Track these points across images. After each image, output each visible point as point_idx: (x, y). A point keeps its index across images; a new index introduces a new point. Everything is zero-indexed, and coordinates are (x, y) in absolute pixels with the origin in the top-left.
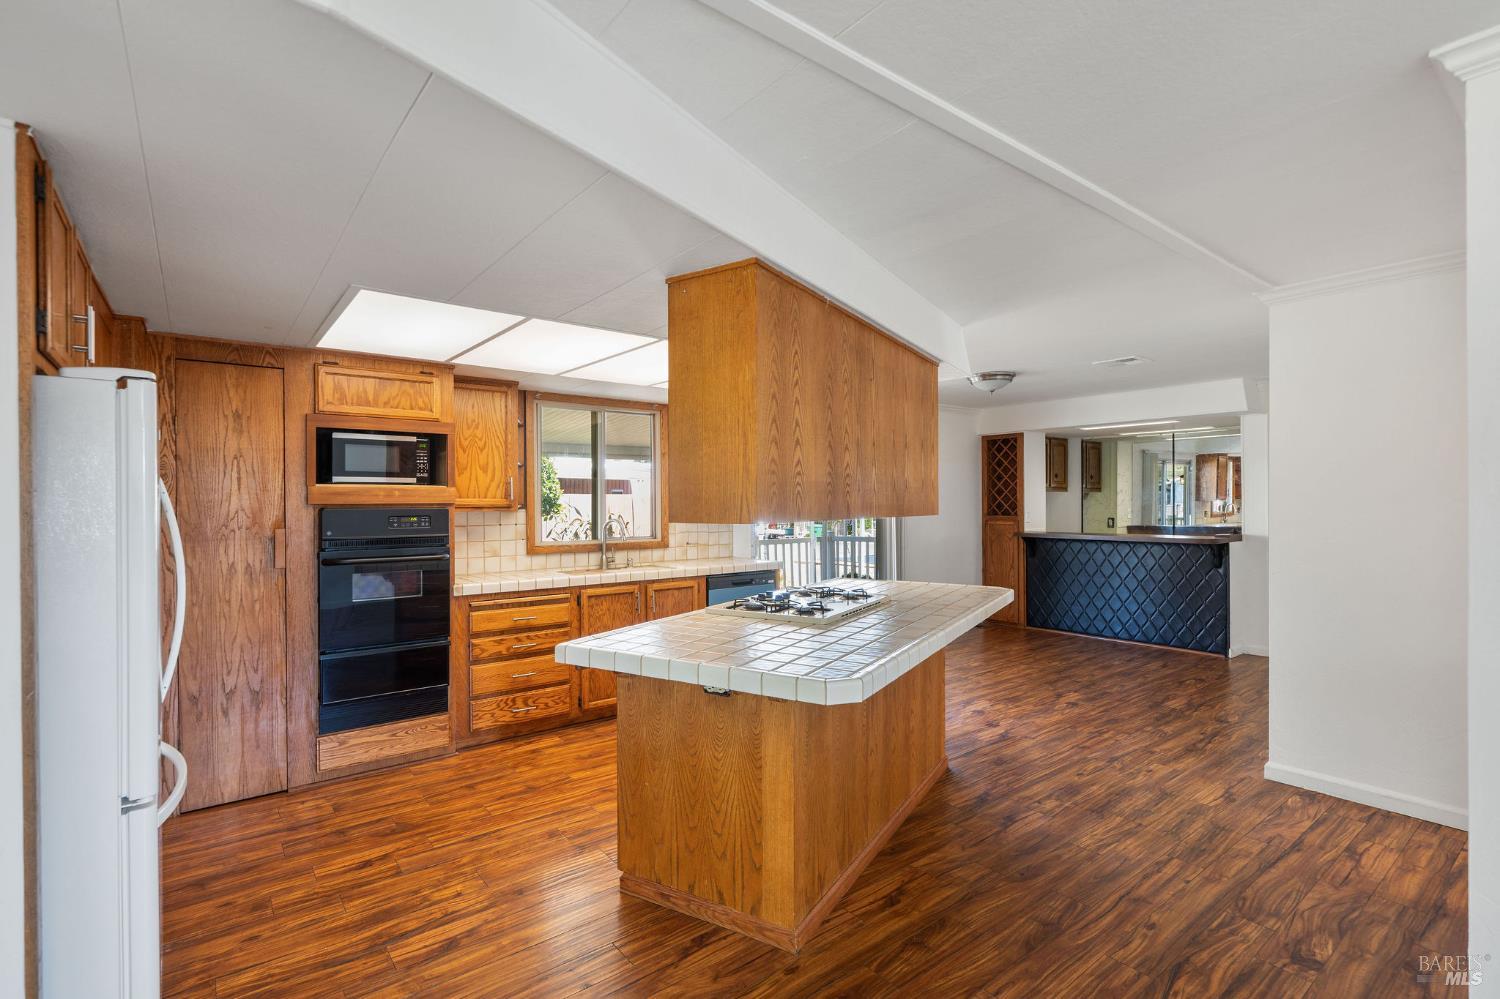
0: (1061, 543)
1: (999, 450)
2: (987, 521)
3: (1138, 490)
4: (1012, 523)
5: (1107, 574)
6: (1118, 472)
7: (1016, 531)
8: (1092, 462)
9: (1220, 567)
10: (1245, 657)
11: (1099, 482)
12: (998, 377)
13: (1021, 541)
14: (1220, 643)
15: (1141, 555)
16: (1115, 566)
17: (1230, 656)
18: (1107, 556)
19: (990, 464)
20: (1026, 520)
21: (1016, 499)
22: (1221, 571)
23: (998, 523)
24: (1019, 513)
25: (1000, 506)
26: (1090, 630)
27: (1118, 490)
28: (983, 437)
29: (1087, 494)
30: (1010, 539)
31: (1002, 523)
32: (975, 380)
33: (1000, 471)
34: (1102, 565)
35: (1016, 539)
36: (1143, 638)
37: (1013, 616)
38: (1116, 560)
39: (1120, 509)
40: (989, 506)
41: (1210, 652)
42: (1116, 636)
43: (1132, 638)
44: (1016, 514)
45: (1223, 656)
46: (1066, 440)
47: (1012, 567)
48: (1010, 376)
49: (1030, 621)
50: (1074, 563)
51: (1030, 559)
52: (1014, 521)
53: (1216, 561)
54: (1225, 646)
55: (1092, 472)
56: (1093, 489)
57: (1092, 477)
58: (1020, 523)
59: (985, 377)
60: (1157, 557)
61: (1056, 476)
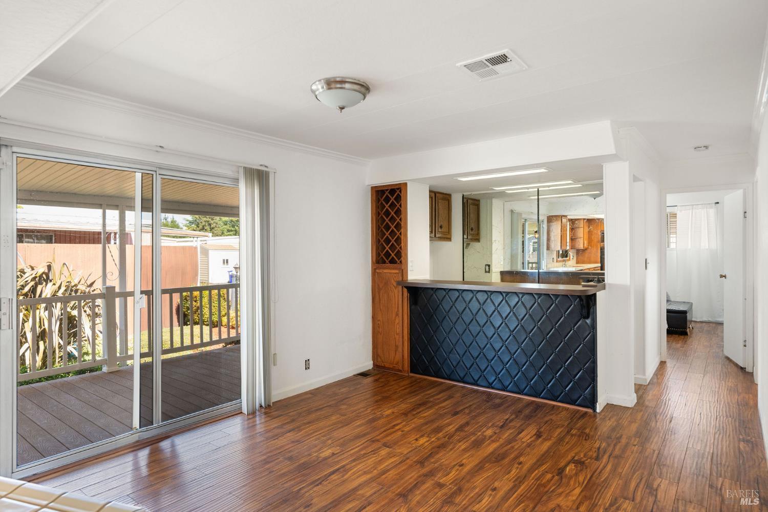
0: (440, 291)
1: (387, 200)
2: (375, 269)
3: (508, 241)
4: (397, 271)
5: (482, 323)
6: (493, 224)
7: (400, 279)
8: (473, 216)
9: (587, 317)
10: (609, 407)
11: (478, 234)
12: (347, 86)
13: (405, 290)
14: (588, 397)
15: (513, 303)
16: (489, 315)
17: (598, 411)
18: (482, 304)
19: (379, 214)
20: (409, 268)
21: (401, 248)
22: (588, 321)
23: (385, 271)
24: (403, 261)
25: (388, 255)
26: (468, 379)
27: (493, 240)
28: (372, 188)
29: (468, 244)
30: (396, 288)
31: (389, 271)
32: (319, 87)
33: (387, 220)
34: (477, 313)
35: (400, 287)
36: (515, 389)
37: (397, 363)
38: (490, 309)
39: (494, 257)
40: (378, 255)
41: (578, 405)
42: (490, 386)
43: (504, 389)
44: (401, 262)
45: (590, 411)
46: (450, 195)
47: (397, 315)
48: (364, 88)
49: (413, 369)
50: (451, 310)
51: (413, 307)
52: (399, 269)
53: (585, 312)
54: (592, 401)
55: (473, 225)
56: (472, 240)
57: (472, 229)
58: (403, 272)
59: (331, 84)
60: (528, 307)
61: (441, 227)
